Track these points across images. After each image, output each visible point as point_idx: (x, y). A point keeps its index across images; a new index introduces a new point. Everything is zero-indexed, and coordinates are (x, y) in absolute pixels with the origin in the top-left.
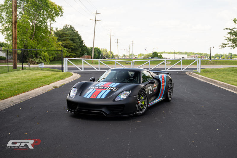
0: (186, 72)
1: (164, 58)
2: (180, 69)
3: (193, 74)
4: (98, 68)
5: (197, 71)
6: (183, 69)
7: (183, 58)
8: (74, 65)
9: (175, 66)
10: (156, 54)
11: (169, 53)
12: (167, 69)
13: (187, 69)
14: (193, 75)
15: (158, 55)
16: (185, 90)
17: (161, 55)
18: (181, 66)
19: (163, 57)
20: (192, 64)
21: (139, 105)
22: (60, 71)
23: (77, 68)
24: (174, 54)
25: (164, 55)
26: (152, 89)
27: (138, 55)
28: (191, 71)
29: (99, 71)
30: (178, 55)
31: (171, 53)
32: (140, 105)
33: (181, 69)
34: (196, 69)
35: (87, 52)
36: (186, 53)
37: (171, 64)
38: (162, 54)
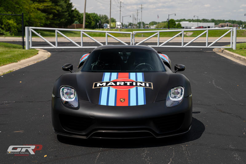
0: (214, 48)
1: (184, 28)
2: (204, 44)
3: (225, 52)
4: (79, 43)
5: (231, 47)
6: (209, 43)
7: (209, 27)
8: (41, 39)
9: (199, 39)
10: (172, 22)
11: (190, 21)
12: (185, 43)
13: (217, 44)
14: (224, 54)
15: (175, 24)
16: (214, 83)
17: (179, 24)
18: (206, 40)
19: (182, 26)
20: (224, 36)
22: (20, 48)
23: (46, 42)
24: (197, 23)
25: (183, 24)
27: (150, 24)
28: (222, 47)
29: (81, 47)
30: (202, 23)
31: (193, 21)
33: (207, 44)
34: (229, 43)
35: (78, 19)
36: (213, 21)
37: (192, 36)
38: (181, 23)
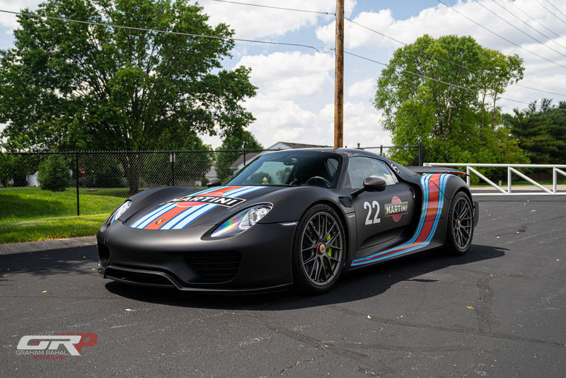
21: (319, 259)
26: (383, 210)
32: (321, 257)
